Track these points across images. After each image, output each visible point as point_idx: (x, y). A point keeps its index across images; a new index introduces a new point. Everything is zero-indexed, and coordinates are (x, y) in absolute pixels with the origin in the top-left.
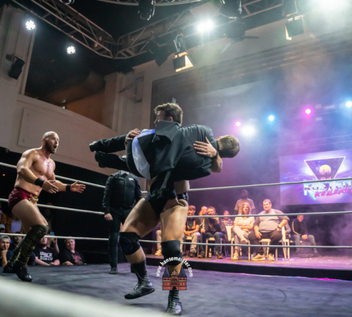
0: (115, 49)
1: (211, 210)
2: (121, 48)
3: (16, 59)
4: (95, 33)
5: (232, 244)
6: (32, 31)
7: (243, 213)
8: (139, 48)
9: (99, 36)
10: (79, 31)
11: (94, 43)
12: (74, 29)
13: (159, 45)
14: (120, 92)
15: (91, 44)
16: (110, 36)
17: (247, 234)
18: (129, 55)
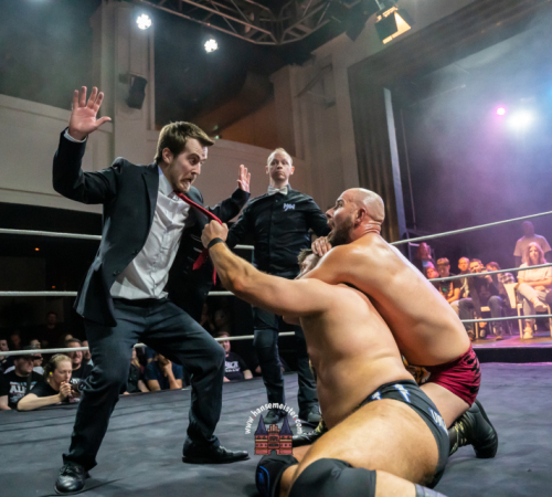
0: (277, 29)
1: (476, 264)
2: (286, 24)
3: (133, 79)
4: (242, 10)
5: (519, 316)
6: (148, 29)
7: (531, 263)
8: (316, 18)
9: (249, 14)
10: (217, 12)
11: (244, 26)
12: (209, 12)
13: (348, 6)
14: (299, 95)
15: (240, 29)
16: (267, 9)
17: (544, 295)
18: (301, 32)
